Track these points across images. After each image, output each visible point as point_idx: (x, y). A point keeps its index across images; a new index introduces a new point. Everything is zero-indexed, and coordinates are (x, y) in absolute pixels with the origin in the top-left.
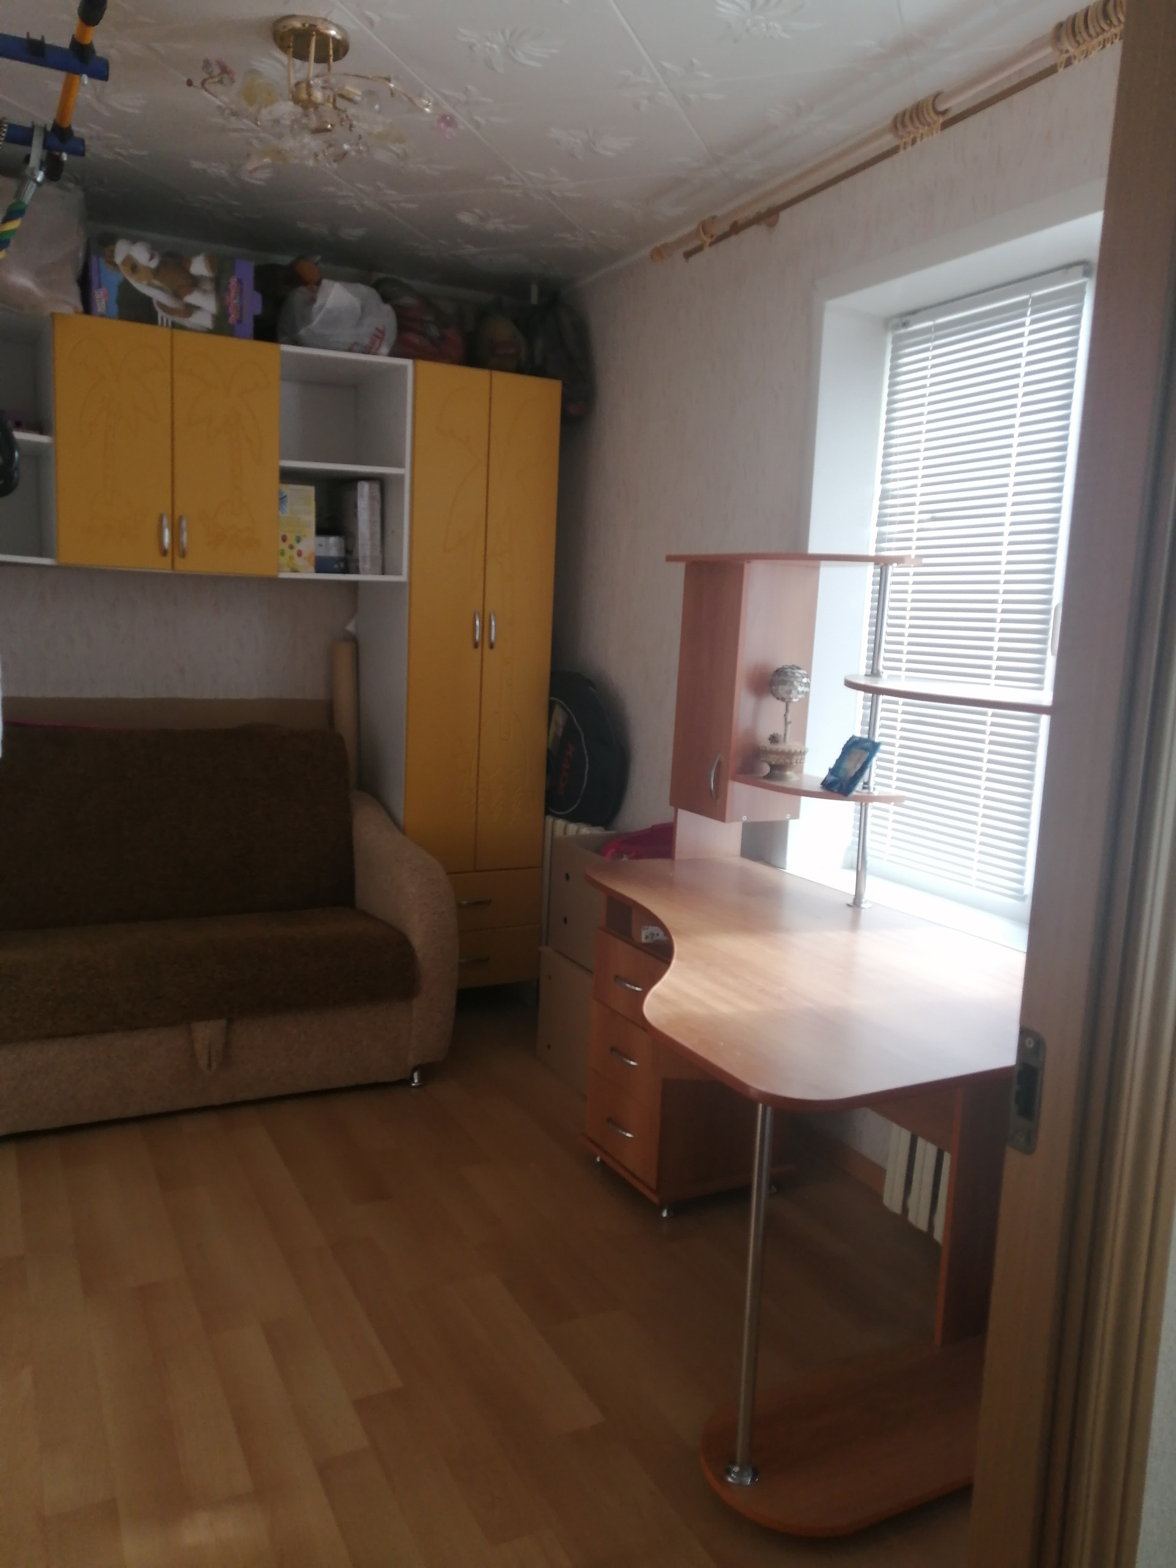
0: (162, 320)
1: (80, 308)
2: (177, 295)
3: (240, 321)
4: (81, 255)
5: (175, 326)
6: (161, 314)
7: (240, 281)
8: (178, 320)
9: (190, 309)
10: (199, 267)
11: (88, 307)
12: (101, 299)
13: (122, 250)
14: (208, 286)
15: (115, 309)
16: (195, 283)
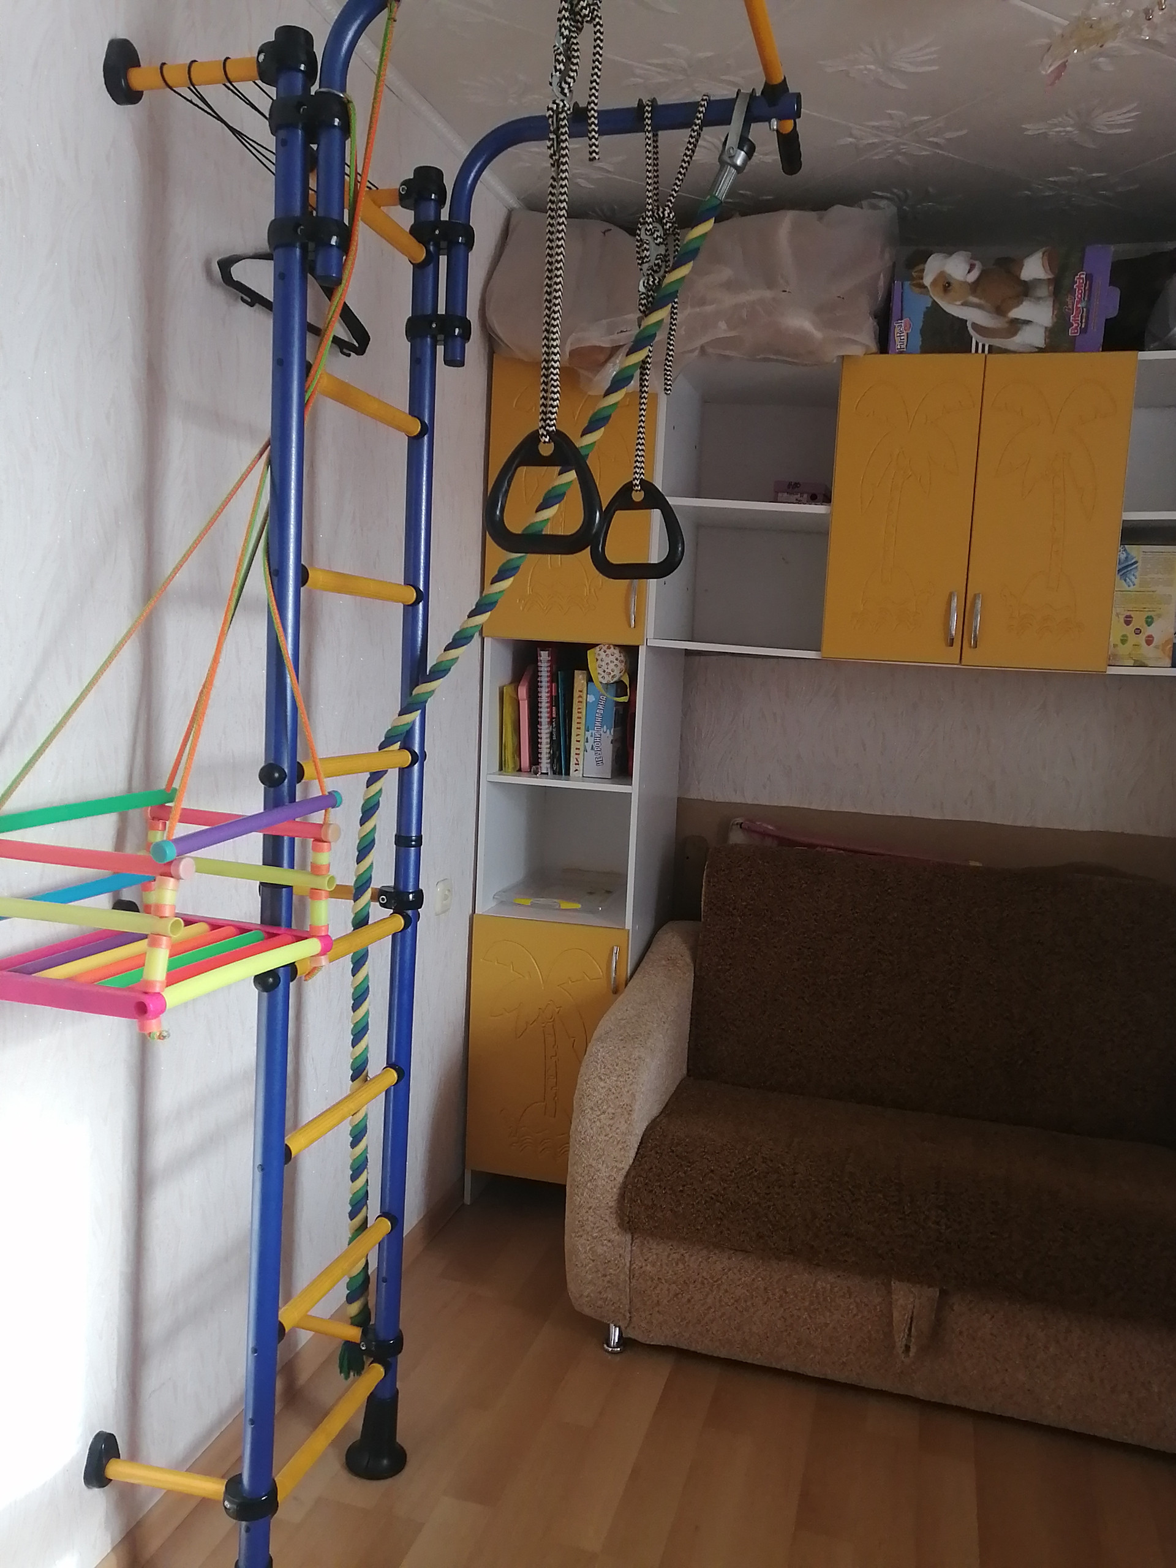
0: (977, 344)
1: (874, 347)
2: (1000, 311)
3: (1084, 331)
4: (881, 283)
5: (992, 349)
6: (975, 337)
7: (1089, 277)
8: (997, 342)
9: (1016, 325)
10: (1034, 268)
11: (884, 345)
12: (900, 332)
13: (934, 266)
14: (1043, 291)
15: (918, 341)
16: (1026, 290)
